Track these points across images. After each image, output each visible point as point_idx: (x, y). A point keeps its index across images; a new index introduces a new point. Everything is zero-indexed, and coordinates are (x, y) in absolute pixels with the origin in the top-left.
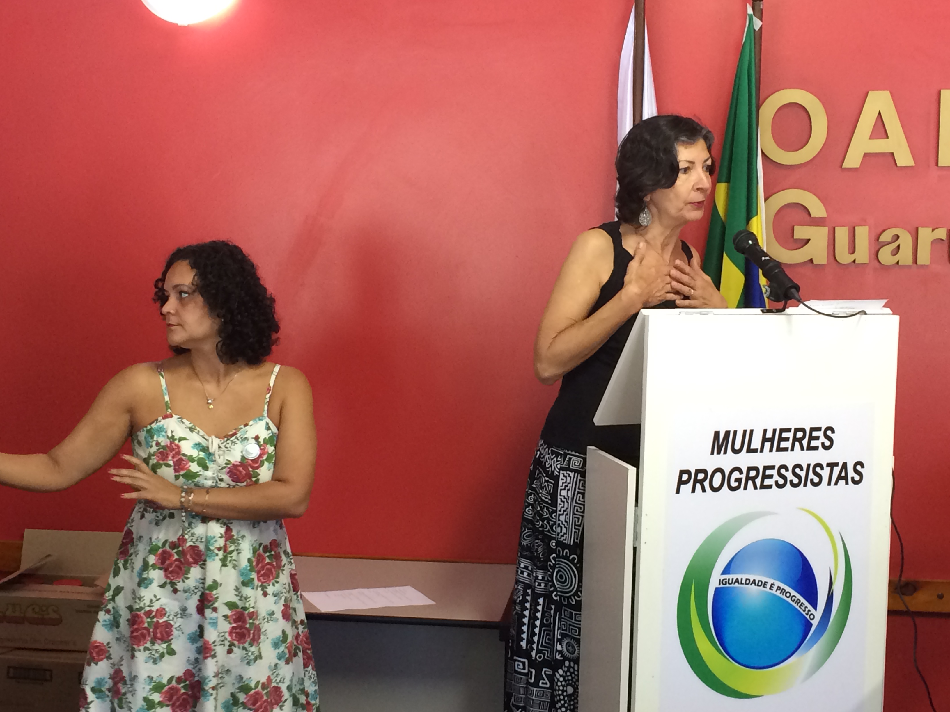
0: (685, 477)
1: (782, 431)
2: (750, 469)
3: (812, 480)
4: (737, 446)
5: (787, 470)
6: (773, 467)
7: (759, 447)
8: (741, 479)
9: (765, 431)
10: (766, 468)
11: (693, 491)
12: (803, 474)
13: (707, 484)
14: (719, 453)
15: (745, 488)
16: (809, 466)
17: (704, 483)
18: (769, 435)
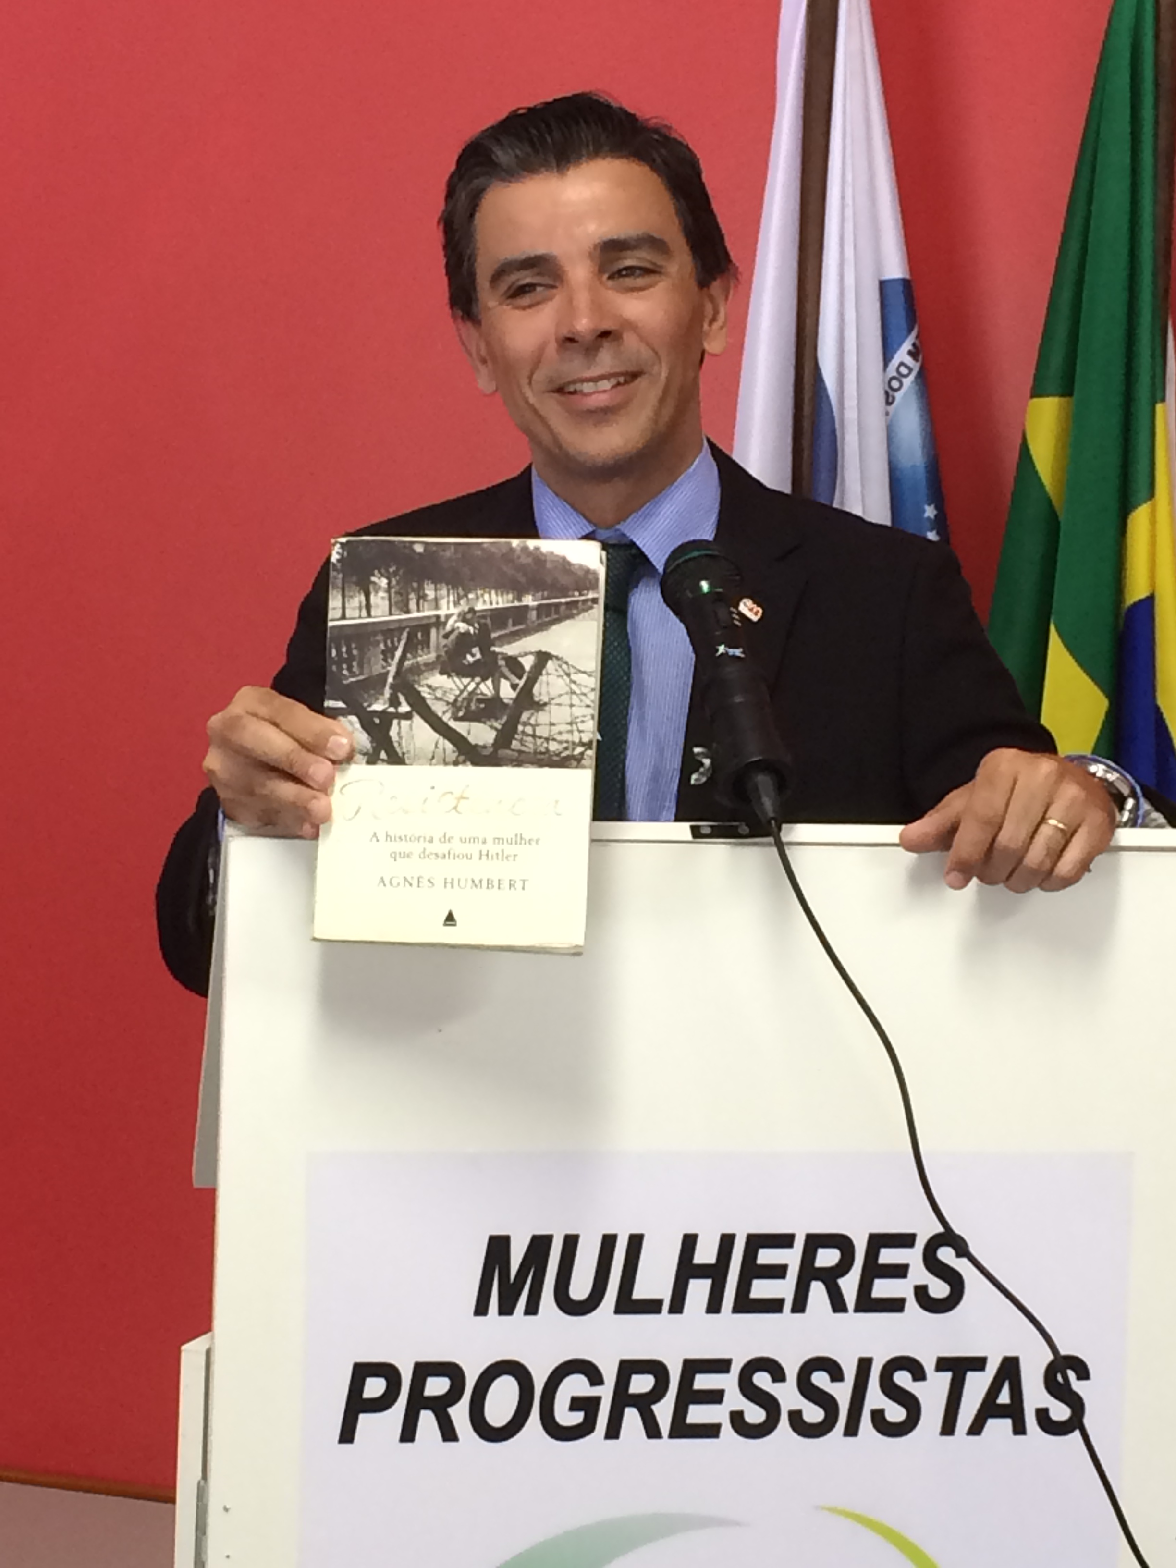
0: (375, 1387)
1: (756, 1242)
2: (628, 1368)
3: (878, 1416)
4: (580, 1289)
5: (778, 1374)
6: (721, 1366)
7: (665, 1293)
8: (597, 1400)
9: (689, 1242)
10: (692, 1367)
11: (408, 1434)
12: (842, 1393)
13: (460, 1413)
14: (506, 1309)
15: (613, 1432)
16: (865, 1365)
17: (451, 1411)
18: (705, 1254)
